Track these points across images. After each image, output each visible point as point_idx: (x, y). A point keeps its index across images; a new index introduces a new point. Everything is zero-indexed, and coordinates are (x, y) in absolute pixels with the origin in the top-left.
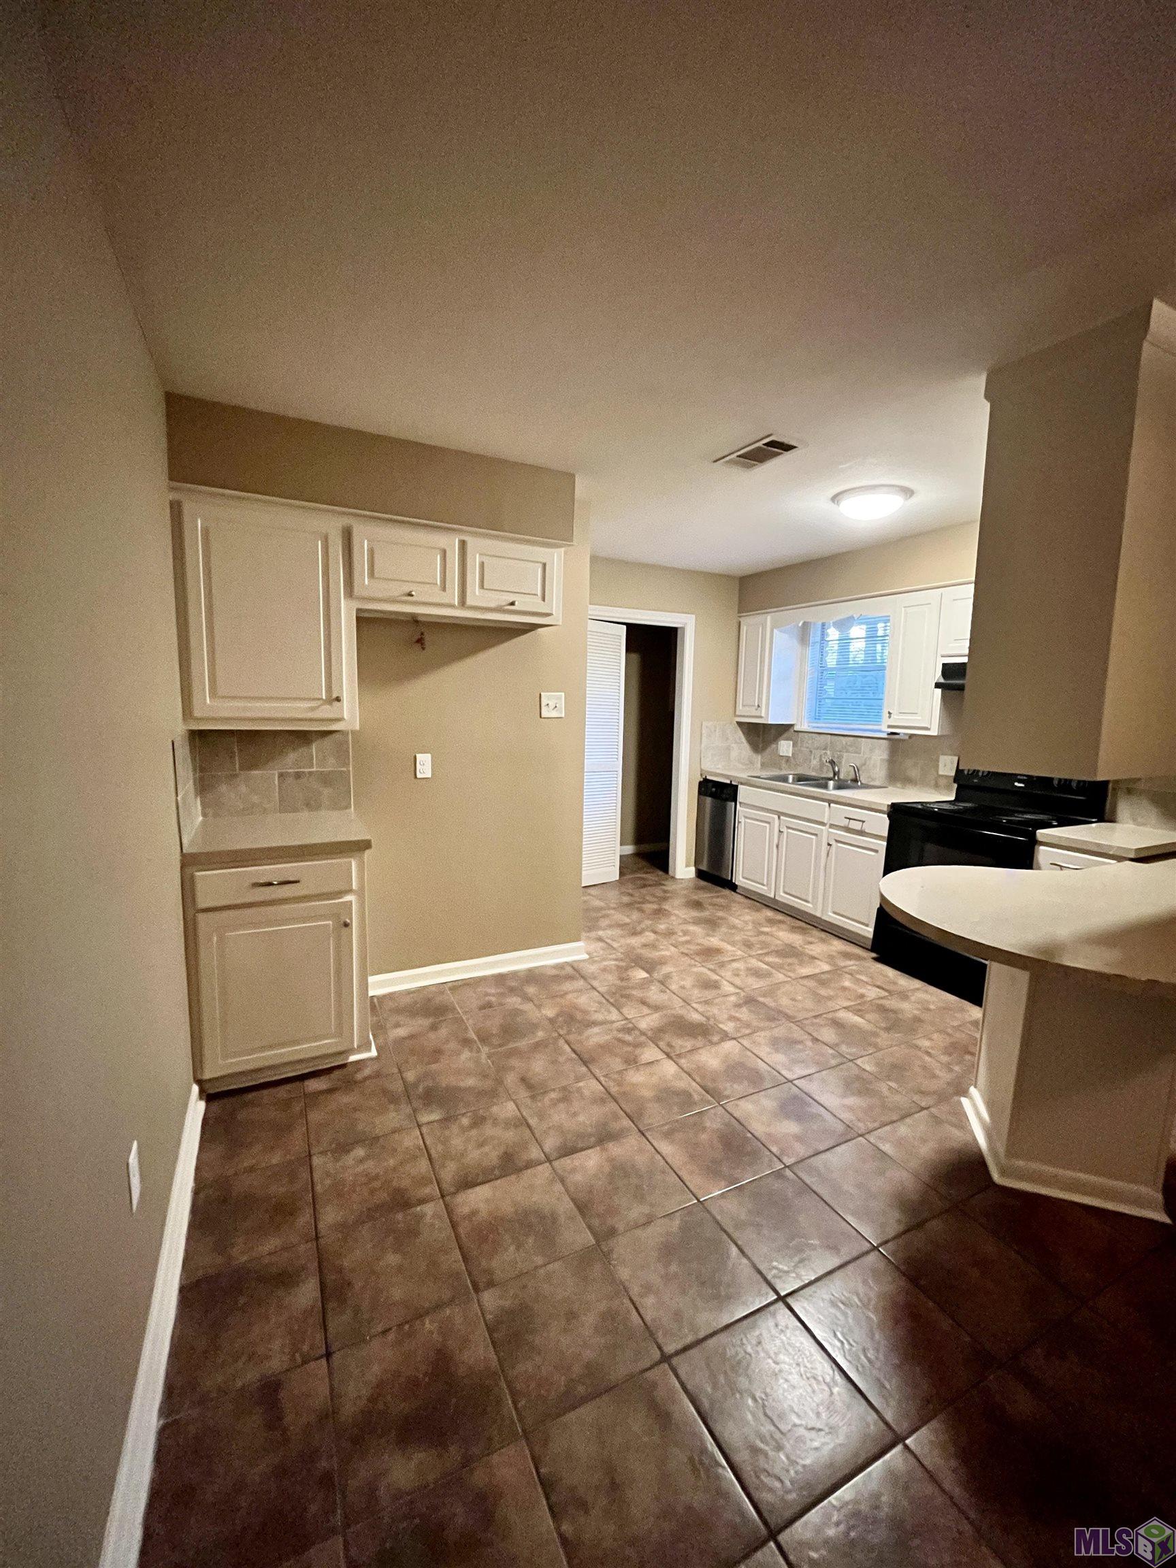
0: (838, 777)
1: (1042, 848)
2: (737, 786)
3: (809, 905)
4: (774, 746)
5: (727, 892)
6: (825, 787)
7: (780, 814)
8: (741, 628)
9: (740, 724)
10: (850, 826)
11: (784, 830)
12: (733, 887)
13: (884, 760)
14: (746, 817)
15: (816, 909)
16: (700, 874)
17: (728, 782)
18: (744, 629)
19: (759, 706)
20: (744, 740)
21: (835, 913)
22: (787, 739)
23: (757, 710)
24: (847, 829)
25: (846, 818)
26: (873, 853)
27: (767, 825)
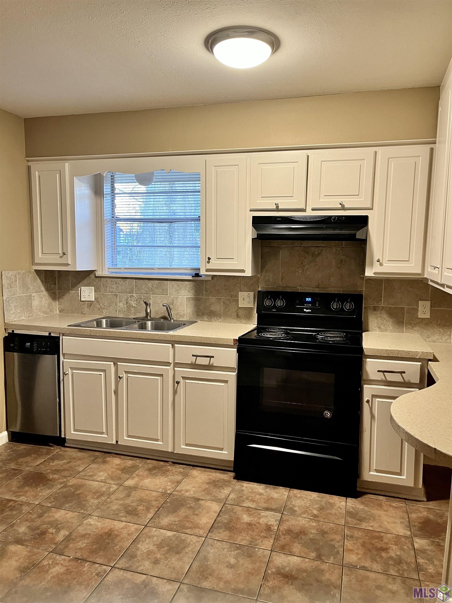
0: (150, 317)
1: (368, 360)
2: (59, 337)
3: (160, 443)
4: (73, 292)
5: (56, 450)
6: (143, 327)
7: (116, 361)
8: (32, 173)
9: (38, 272)
10: (197, 363)
11: (123, 375)
12: (60, 442)
13: (189, 298)
14: (72, 368)
15: (167, 445)
17: (47, 334)
19: (64, 254)
20: (43, 288)
21: (187, 445)
22: (88, 285)
23: (61, 257)
24: (194, 366)
25: (193, 356)
26: (223, 384)
27: (102, 373)
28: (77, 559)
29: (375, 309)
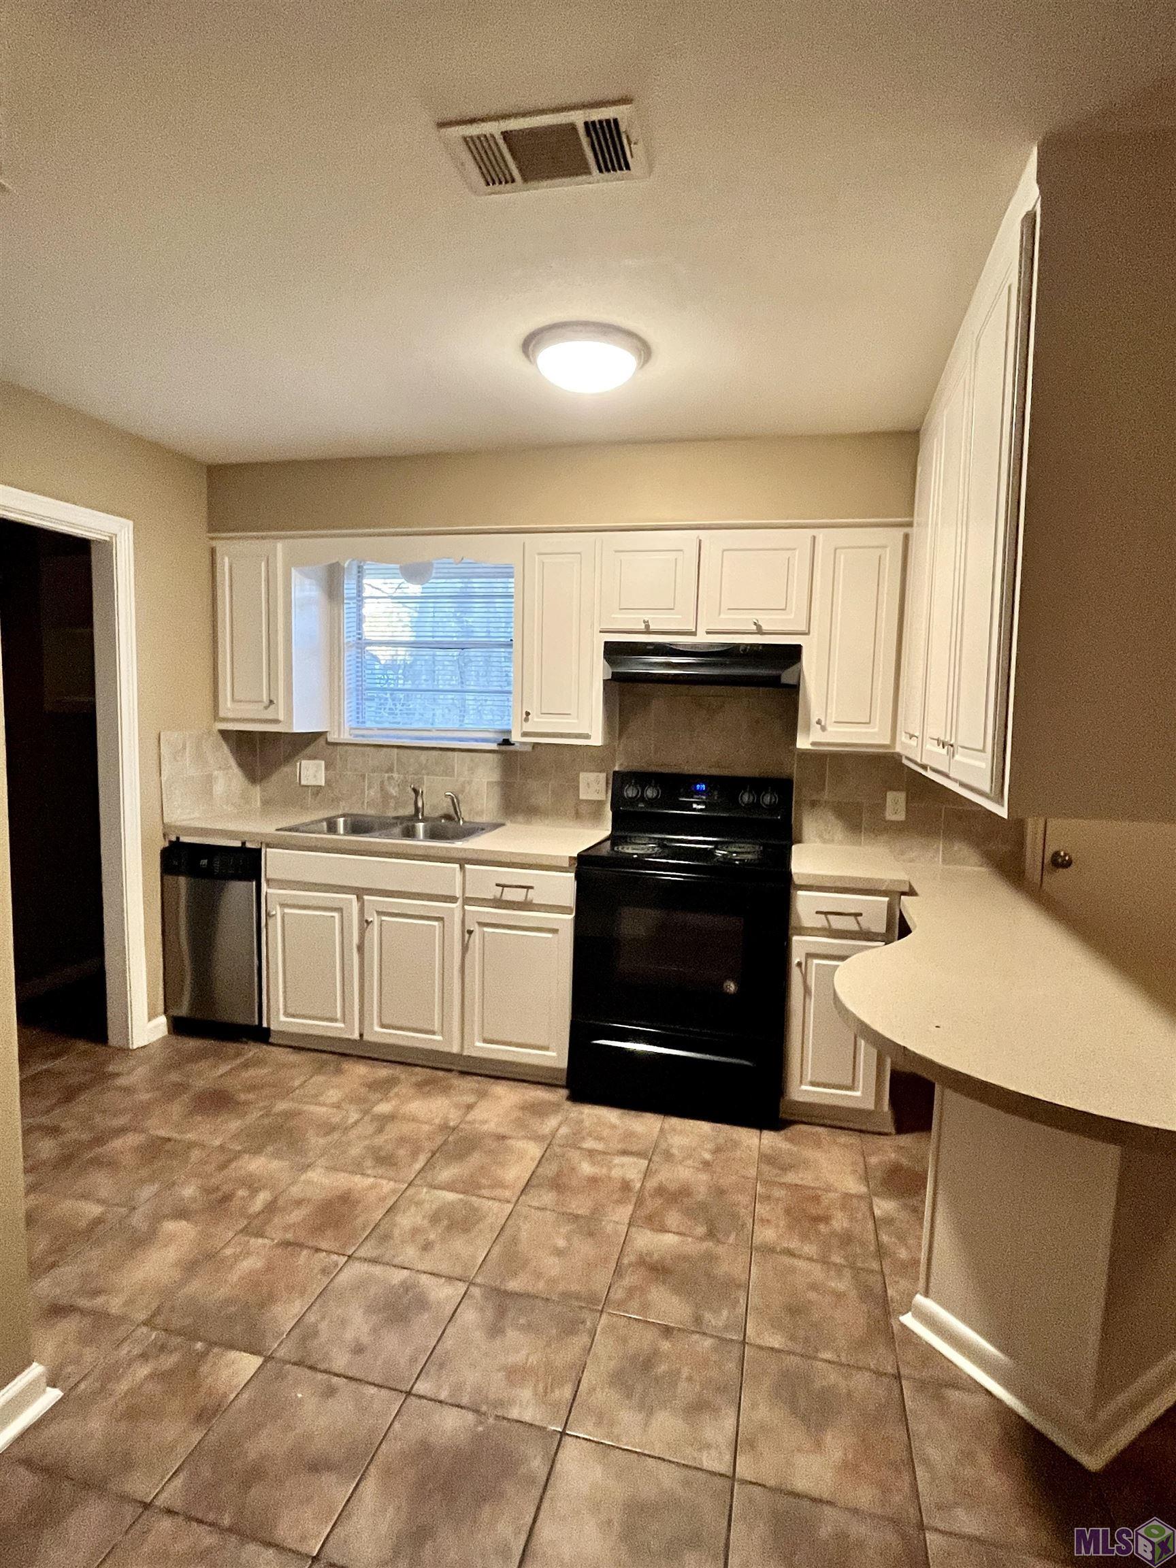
0: (423, 815)
1: (799, 893)
2: (259, 851)
3: (438, 1038)
5: (253, 1050)
6: (409, 833)
7: (360, 892)
8: (218, 561)
9: (225, 734)
10: (504, 898)
11: (374, 918)
12: (261, 1035)
13: (492, 782)
14: (283, 905)
15: (450, 1042)
16: (178, 1026)
17: (239, 844)
18: (224, 563)
19: (271, 702)
20: (232, 762)
21: (485, 1041)
22: (313, 757)
23: (266, 708)
24: (499, 903)
25: (497, 885)
26: (550, 935)
27: (336, 914)
28: (286, 1244)
29: (813, 804)
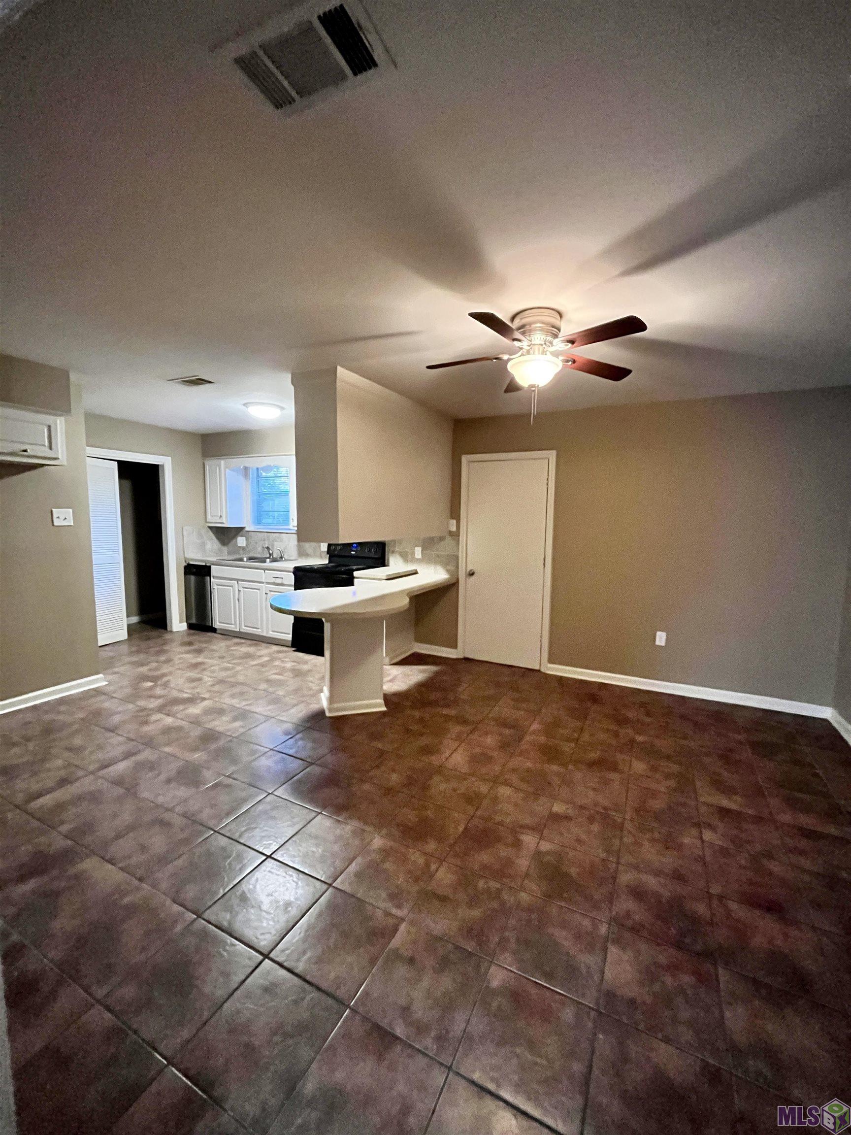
0: (272, 556)
1: (357, 580)
2: (210, 567)
3: (259, 630)
4: (234, 540)
5: (210, 634)
6: (264, 562)
7: (238, 580)
8: (205, 466)
9: (210, 528)
10: (276, 582)
11: (241, 589)
12: (214, 630)
14: (218, 585)
15: (263, 631)
16: (191, 626)
17: (204, 564)
18: (207, 468)
19: (221, 516)
20: (214, 538)
21: (273, 631)
22: (242, 536)
23: (220, 518)
24: (275, 584)
25: (273, 577)
27: (231, 588)
29: (393, 552)
